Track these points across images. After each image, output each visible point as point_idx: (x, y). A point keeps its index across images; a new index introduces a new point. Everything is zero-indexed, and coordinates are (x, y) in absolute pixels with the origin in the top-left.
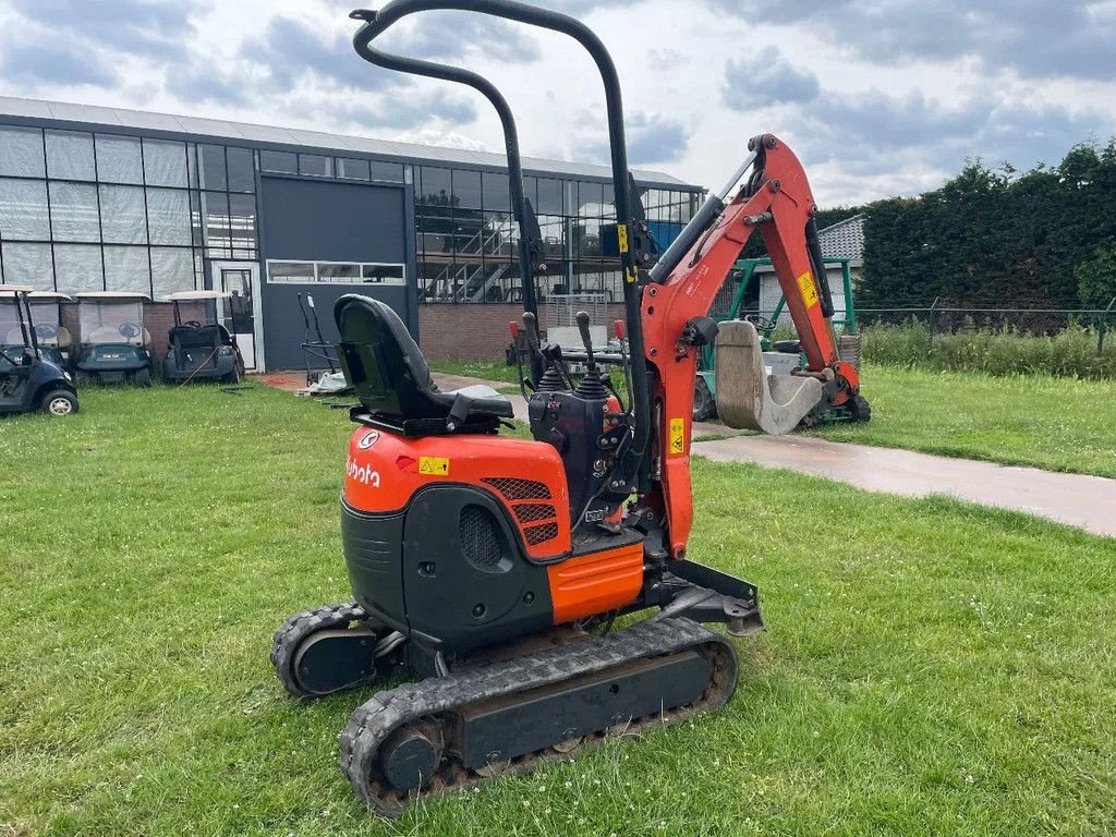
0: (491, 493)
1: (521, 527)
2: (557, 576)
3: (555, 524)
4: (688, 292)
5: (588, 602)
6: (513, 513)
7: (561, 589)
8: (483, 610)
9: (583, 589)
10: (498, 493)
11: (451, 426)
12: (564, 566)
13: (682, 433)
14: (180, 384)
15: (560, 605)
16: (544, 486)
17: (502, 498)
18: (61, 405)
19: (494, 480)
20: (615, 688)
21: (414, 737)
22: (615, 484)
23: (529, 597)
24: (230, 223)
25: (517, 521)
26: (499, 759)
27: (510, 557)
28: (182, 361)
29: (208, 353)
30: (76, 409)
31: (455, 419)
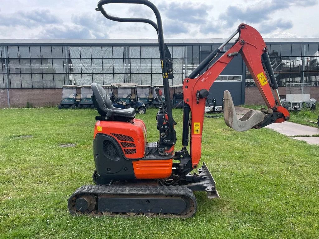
0: (113, 138)
1: (123, 149)
2: (135, 165)
3: (135, 149)
4: (202, 81)
5: (148, 174)
6: (120, 144)
7: (137, 168)
8: (110, 170)
9: (145, 170)
10: (116, 138)
11: (106, 118)
12: (138, 162)
13: (199, 127)
14: (174, 108)
15: (137, 173)
16: (131, 138)
17: (117, 139)
18: (142, 112)
19: (115, 134)
20: (148, 201)
21: (83, 198)
22: (166, 141)
23: (126, 169)
24: (192, 66)
25: (122, 147)
26: (108, 211)
27: (120, 157)
28: (175, 103)
29: (181, 100)
30: (145, 113)
31: (107, 117)
